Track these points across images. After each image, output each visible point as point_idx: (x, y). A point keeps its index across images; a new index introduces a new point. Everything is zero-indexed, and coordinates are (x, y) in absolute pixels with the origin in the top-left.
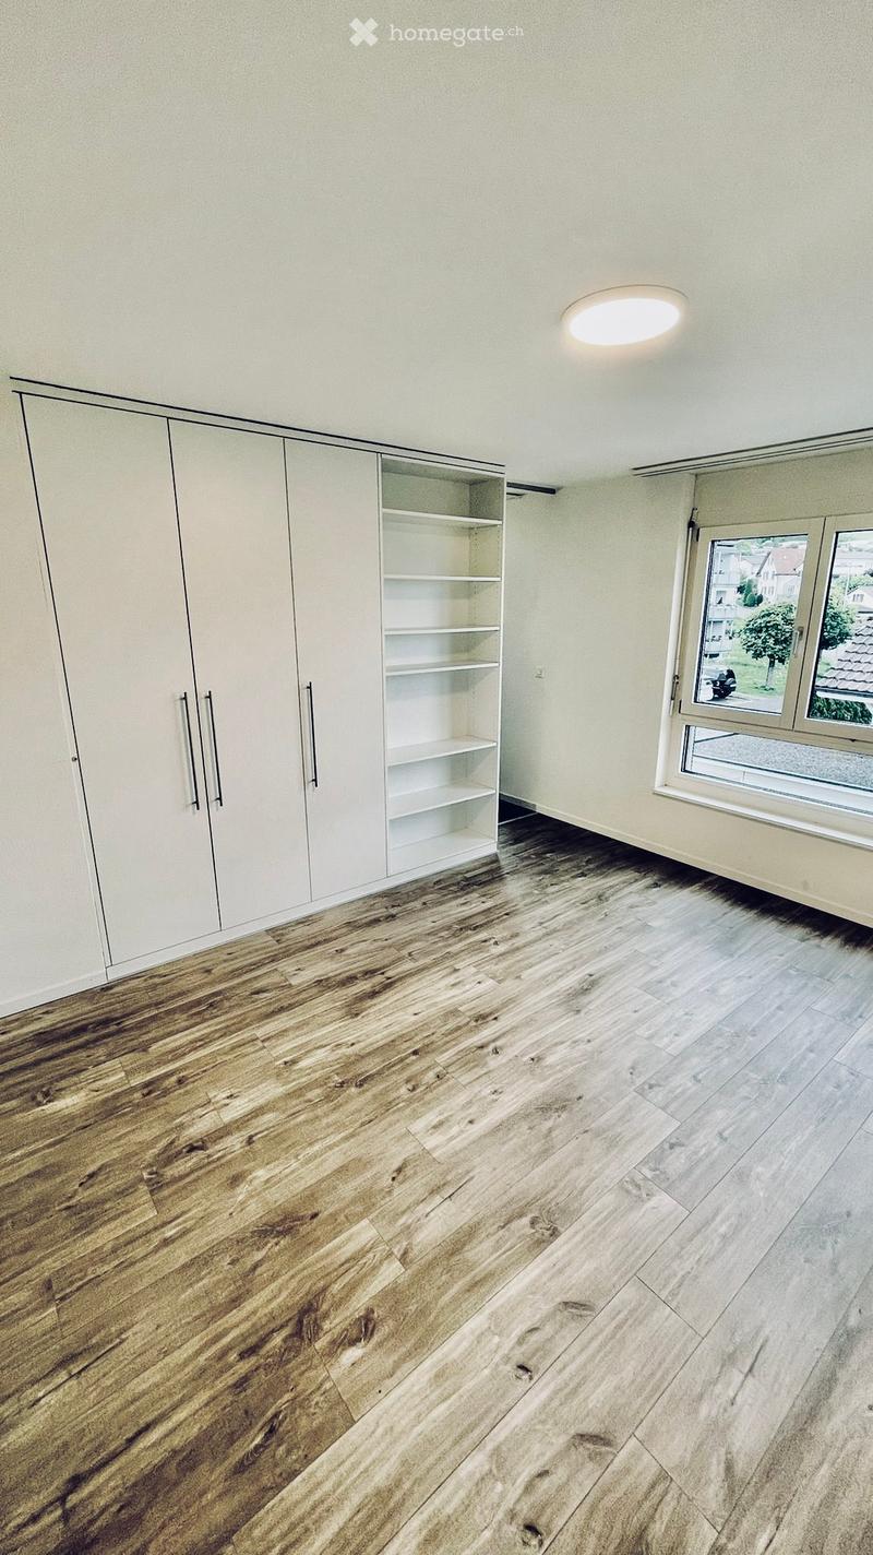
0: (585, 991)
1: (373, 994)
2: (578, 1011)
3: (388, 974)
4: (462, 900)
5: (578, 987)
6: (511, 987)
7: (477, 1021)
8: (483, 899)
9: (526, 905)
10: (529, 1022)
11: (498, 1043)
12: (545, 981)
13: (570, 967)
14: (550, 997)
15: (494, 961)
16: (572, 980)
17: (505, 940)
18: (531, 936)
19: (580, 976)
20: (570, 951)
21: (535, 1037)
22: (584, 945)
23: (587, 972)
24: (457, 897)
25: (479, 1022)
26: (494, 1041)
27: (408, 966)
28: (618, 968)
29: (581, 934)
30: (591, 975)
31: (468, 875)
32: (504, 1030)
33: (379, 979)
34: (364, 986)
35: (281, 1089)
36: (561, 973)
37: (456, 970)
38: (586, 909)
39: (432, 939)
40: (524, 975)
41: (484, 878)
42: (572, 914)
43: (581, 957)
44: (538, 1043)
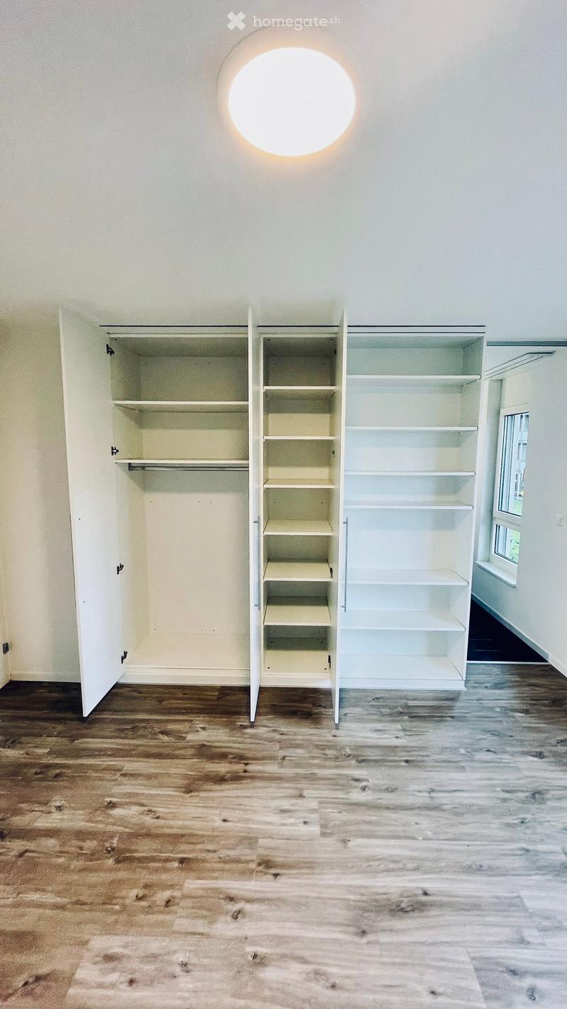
0: (398, 910)
1: (221, 780)
2: (364, 933)
3: (249, 768)
4: (379, 726)
5: (395, 898)
6: (327, 848)
7: (259, 864)
8: (401, 734)
9: (436, 761)
10: (299, 904)
11: (248, 907)
12: (369, 865)
13: (410, 866)
14: (350, 889)
15: (341, 807)
16: (394, 885)
17: (378, 789)
18: (409, 800)
19: (412, 885)
20: (435, 845)
21: (290, 929)
22: (456, 846)
23: (426, 885)
24: (380, 721)
25: (260, 868)
26: (248, 901)
27: (272, 768)
28: (473, 907)
29: (466, 829)
30: (425, 894)
31: (411, 703)
32: (270, 896)
33: (239, 767)
34: (222, 768)
35: (83, 823)
36: (396, 866)
37: (301, 796)
38: (504, 800)
39: (317, 752)
40: (355, 843)
41: (422, 712)
42: (480, 799)
43: (435, 860)
44: (280, 940)
